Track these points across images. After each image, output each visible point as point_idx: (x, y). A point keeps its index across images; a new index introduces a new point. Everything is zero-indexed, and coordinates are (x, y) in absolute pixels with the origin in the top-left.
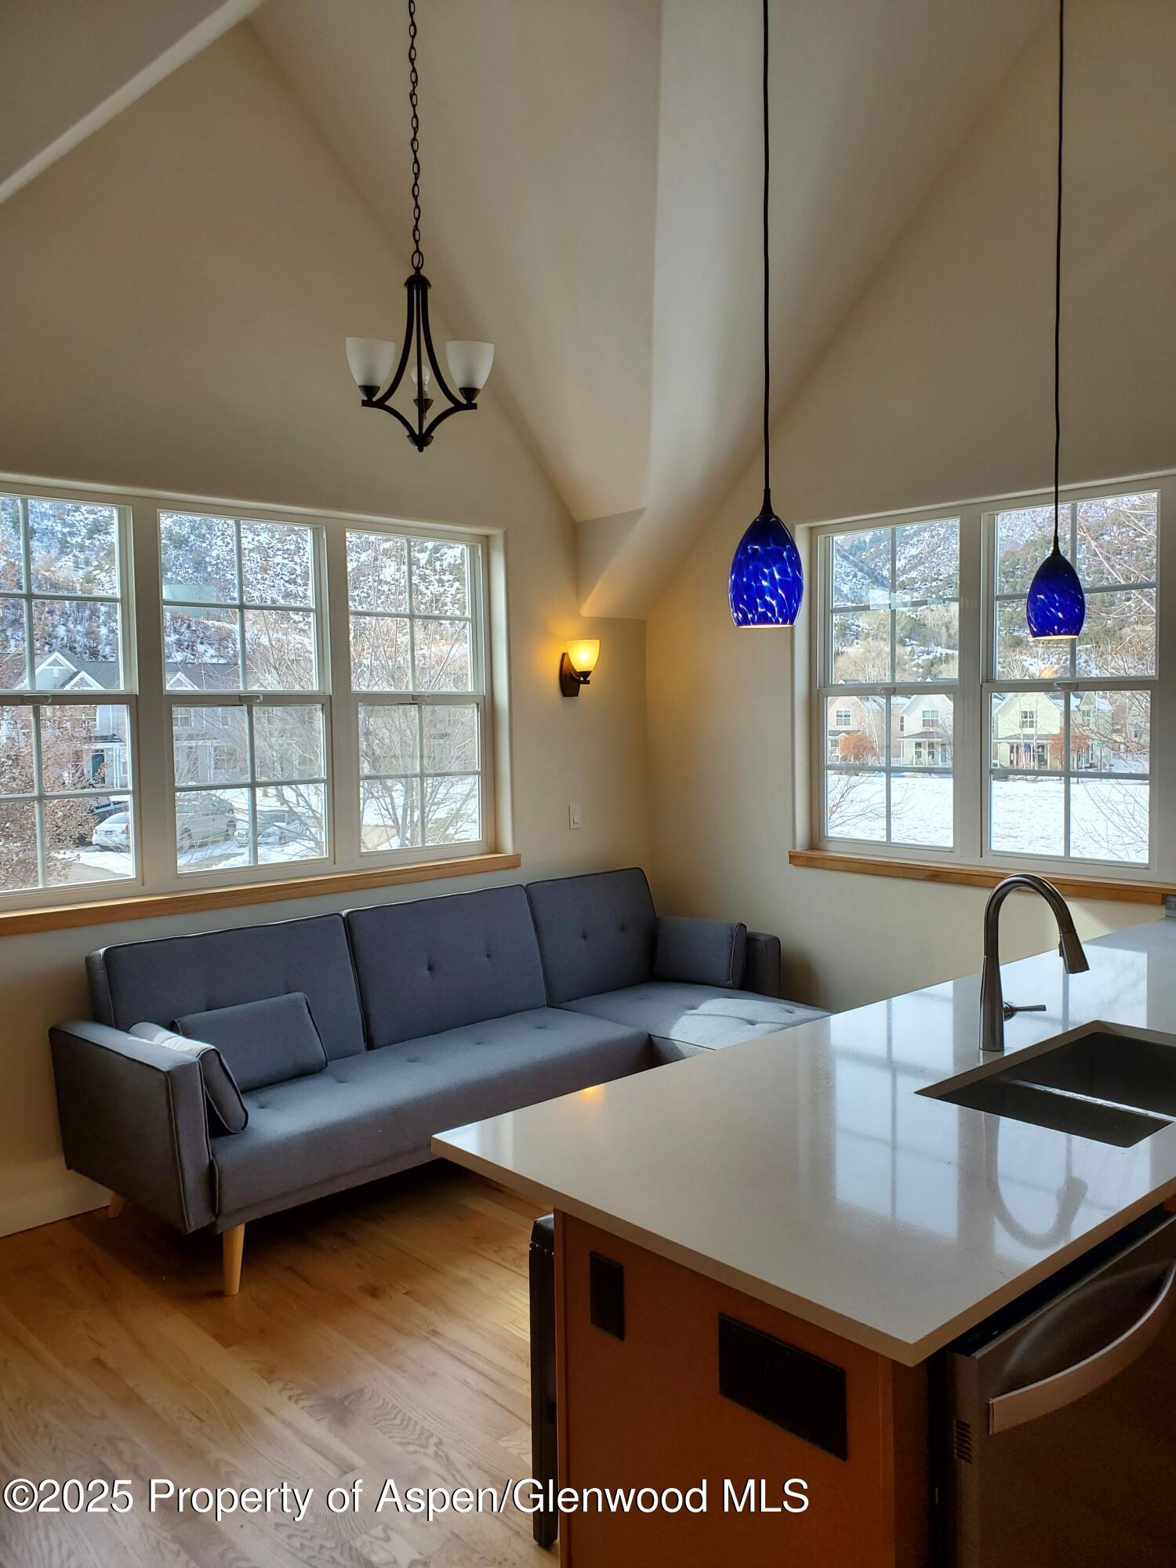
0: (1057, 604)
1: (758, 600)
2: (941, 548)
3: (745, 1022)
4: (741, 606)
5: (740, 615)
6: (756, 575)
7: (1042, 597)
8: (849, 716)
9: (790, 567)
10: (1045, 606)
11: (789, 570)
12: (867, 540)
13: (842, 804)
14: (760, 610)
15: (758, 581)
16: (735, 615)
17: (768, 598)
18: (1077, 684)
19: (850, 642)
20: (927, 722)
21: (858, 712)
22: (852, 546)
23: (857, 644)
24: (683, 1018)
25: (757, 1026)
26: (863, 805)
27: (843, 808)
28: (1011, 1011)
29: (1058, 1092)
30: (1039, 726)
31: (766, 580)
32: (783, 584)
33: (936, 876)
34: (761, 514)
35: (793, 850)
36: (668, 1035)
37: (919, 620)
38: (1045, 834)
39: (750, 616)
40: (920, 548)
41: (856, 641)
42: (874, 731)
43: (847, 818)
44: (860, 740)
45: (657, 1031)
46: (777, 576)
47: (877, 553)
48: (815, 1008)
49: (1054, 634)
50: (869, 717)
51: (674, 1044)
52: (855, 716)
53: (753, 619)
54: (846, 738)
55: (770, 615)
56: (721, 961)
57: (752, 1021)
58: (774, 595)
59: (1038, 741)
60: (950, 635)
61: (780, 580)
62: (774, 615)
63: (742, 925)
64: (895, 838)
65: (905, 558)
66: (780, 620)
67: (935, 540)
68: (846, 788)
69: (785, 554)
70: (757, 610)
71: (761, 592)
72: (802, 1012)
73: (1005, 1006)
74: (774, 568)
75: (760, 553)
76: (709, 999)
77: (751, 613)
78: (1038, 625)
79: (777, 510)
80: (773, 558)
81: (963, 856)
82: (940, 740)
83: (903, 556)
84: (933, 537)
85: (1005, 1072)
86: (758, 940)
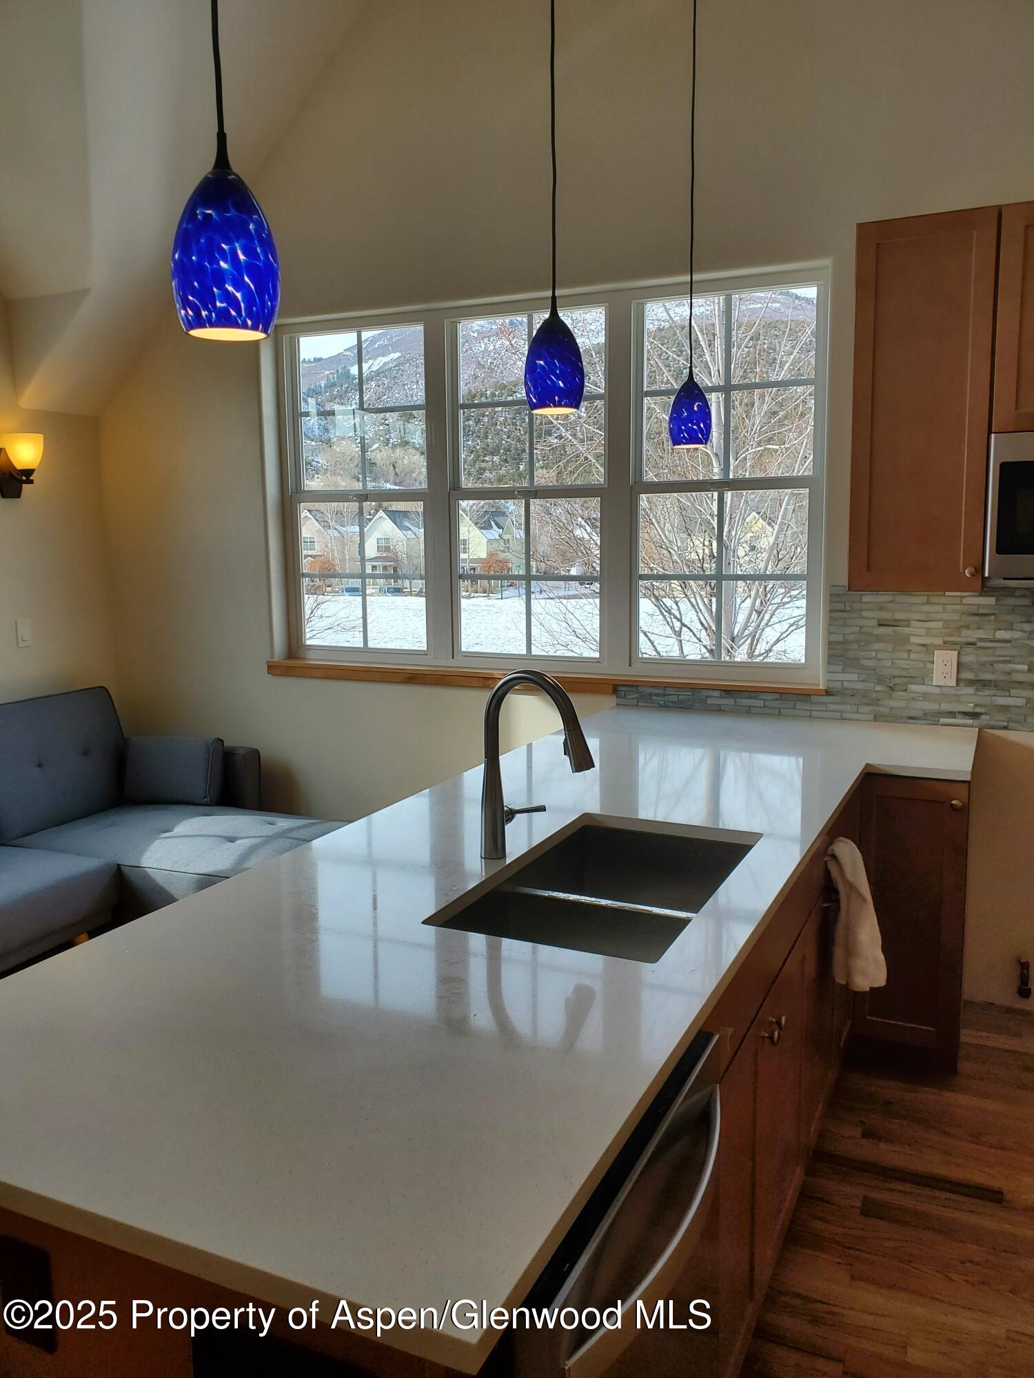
0: (558, 372)
1: (215, 290)
2: (386, 397)
3: (224, 840)
4: (191, 298)
5: (190, 313)
6: (211, 253)
7: (542, 363)
8: (314, 542)
9: (261, 246)
10: (545, 373)
11: (258, 250)
12: (323, 385)
13: (312, 619)
14: (218, 304)
15: (213, 261)
16: (183, 312)
17: (230, 288)
18: (536, 491)
19: (311, 476)
20: (380, 549)
21: (321, 539)
22: (309, 390)
23: (318, 478)
24: (157, 843)
25: (237, 842)
26: (330, 620)
27: (313, 623)
28: (512, 814)
29: (561, 895)
30: (471, 552)
31: (226, 262)
32: (252, 269)
33: (413, 678)
34: (214, 168)
35: (270, 660)
36: (140, 863)
37: (370, 459)
38: (479, 641)
39: (204, 313)
40: (368, 395)
41: (316, 476)
42: (336, 555)
43: (317, 632)
44: (324, 563)
45: (126, 860)
46: (242, 257)
47: (331, 397)
48: (296, 816)
49: (555, 406)
50: (331, 543)
51: (145, 871)
52: (319, 542)
53: (209, 317)
54: (312, 562)
55: (233, 313)
56: (198, 780)
57: (231, 837)
58: (239, 285)
59: (470, 565)
60: (396, 474)
61: (245, 261)
62: (239, 312)
63: (219, 739)
64: (371, 644)
65: (356, 403)
66: (249, 322)
67: (381, 389)
68: (315, 604)
69: (251, 226)
70: (214, 306)
71: (219, 278)
72: (283, 823)
73: (505, 808)
74: (236, 244)
75: (216, 221)
76: (184, 819)
77: (207, 309)
78: (537, 395)
79: (238, 164)
80: (236, 230)
81: (437, 658)
82: (392, 563)
83: (354, 402)
84: (379, 386)
85: (510, 880)
86: (234, 753)
